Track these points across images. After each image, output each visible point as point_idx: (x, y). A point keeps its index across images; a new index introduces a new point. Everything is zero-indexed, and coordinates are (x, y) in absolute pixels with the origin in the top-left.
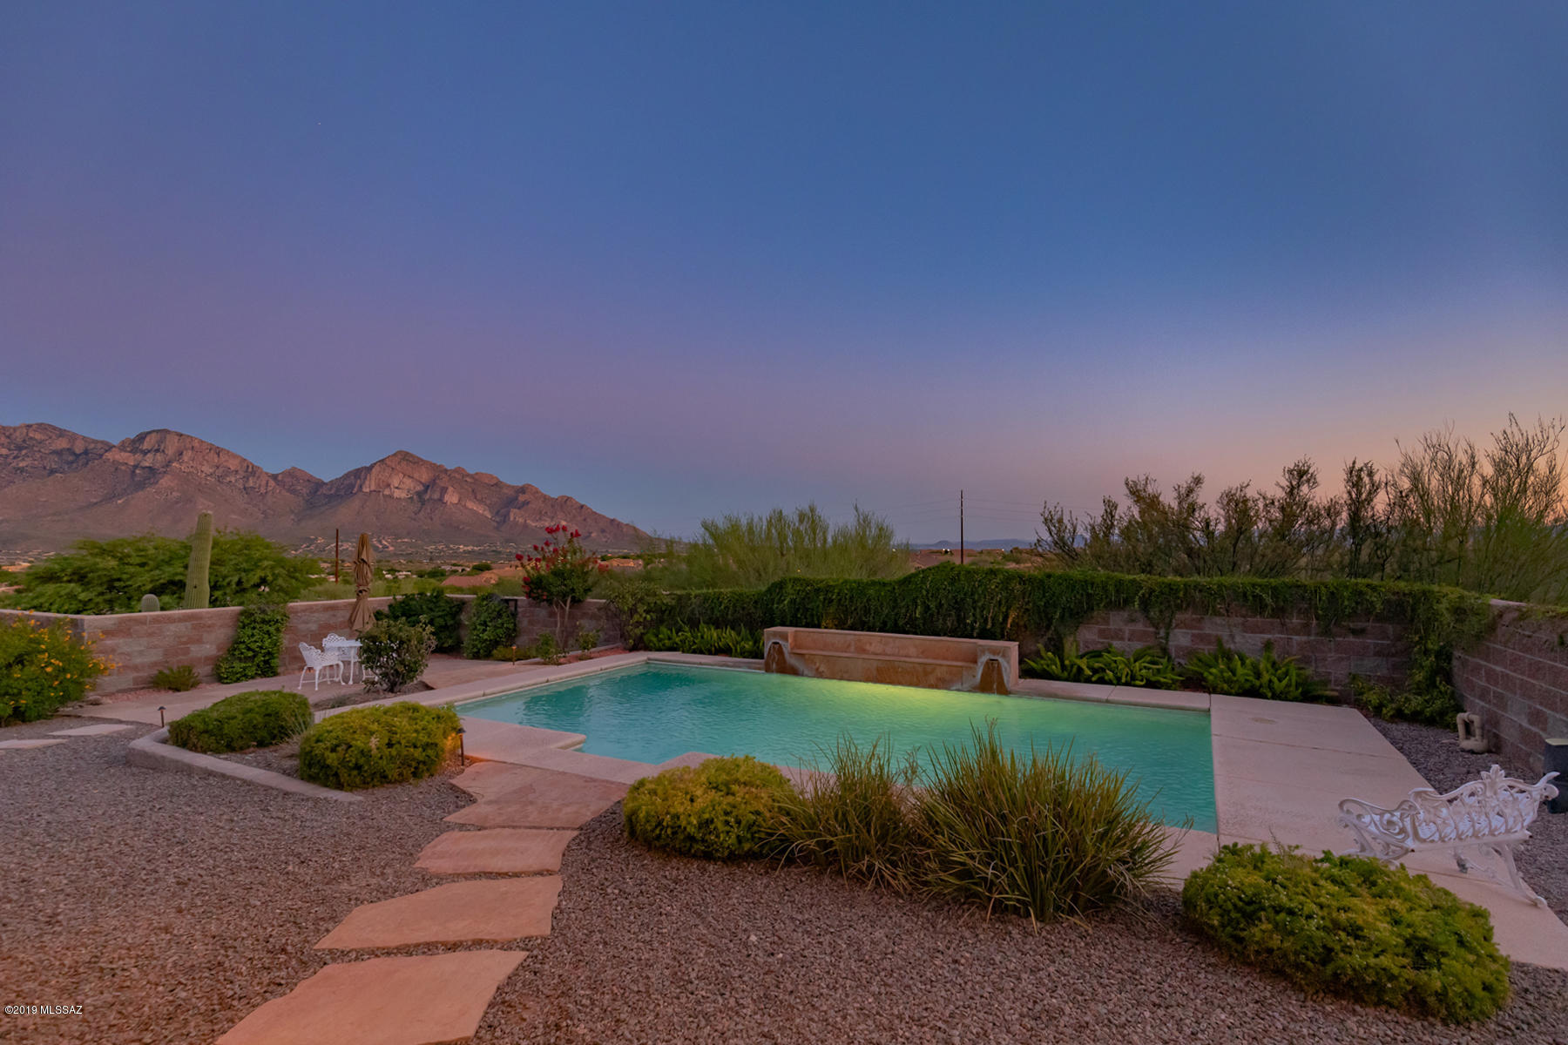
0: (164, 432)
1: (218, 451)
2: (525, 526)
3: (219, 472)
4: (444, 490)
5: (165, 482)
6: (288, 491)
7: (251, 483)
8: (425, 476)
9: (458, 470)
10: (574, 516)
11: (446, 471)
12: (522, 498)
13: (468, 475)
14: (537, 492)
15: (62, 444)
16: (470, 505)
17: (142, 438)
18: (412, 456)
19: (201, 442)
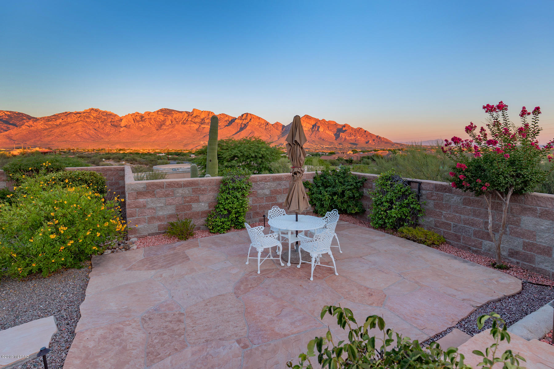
0: (247, 114)
1: (259, 118)
2: (345, 139)
3: (259, 124)
4: (319, 127)
5: (248, 128)
6: (276, 129)
7: (267, 127)
8: (313, 123)
9: (323, 120)
10: (363, 135)
11: (320, 120)
12: (344, 129)
13: (326, 122)
14: (349, 126)
15: (227, 119)
16: (327, 132)
17: (243, 115)
18: (309, 116)
19: (255, 116)
